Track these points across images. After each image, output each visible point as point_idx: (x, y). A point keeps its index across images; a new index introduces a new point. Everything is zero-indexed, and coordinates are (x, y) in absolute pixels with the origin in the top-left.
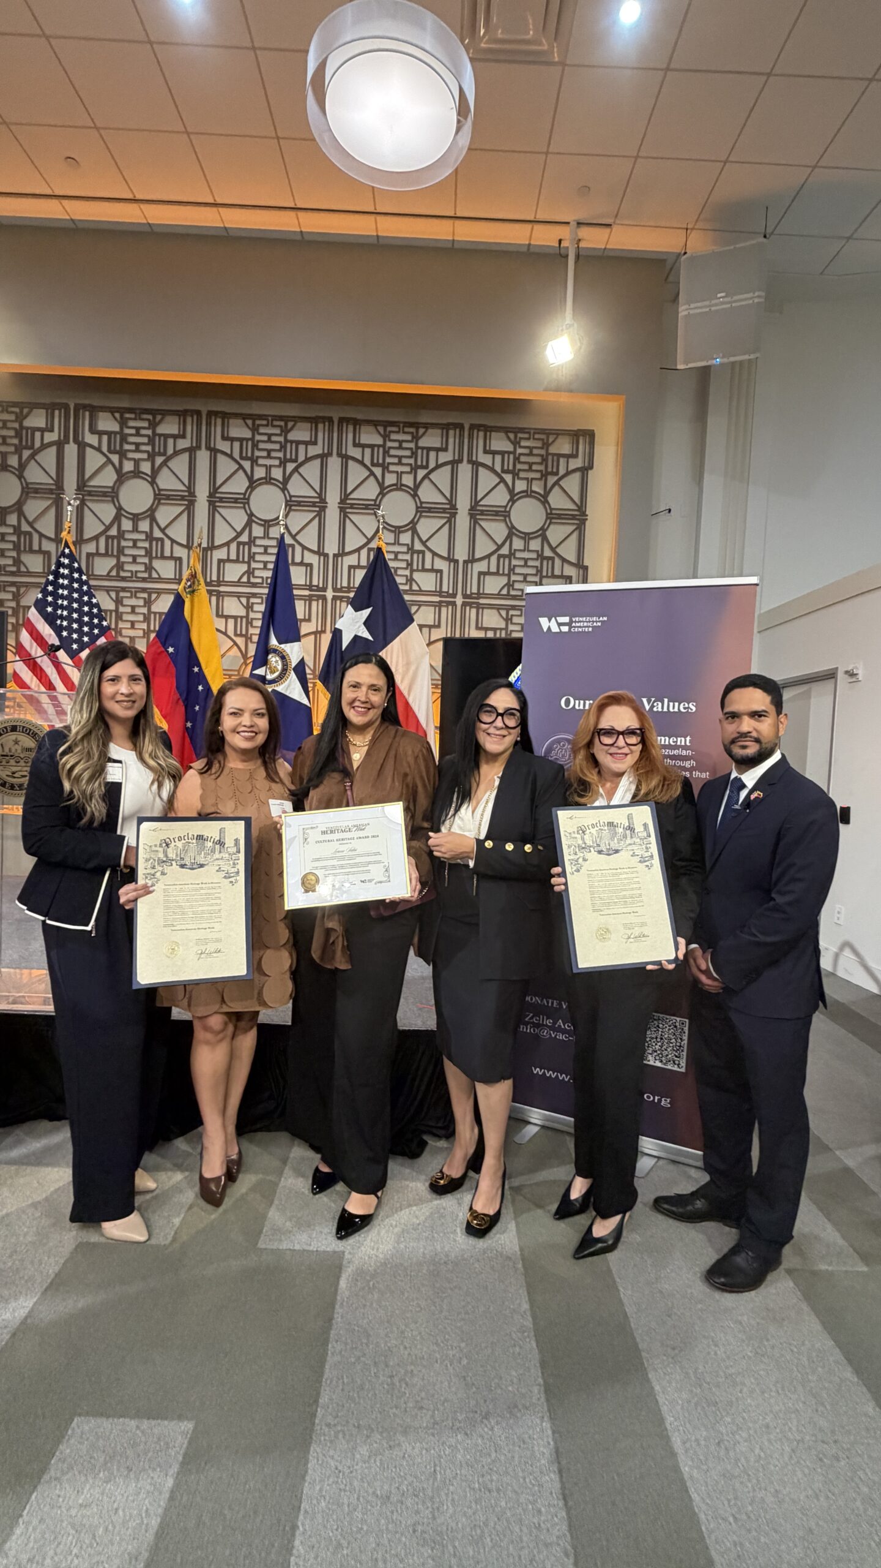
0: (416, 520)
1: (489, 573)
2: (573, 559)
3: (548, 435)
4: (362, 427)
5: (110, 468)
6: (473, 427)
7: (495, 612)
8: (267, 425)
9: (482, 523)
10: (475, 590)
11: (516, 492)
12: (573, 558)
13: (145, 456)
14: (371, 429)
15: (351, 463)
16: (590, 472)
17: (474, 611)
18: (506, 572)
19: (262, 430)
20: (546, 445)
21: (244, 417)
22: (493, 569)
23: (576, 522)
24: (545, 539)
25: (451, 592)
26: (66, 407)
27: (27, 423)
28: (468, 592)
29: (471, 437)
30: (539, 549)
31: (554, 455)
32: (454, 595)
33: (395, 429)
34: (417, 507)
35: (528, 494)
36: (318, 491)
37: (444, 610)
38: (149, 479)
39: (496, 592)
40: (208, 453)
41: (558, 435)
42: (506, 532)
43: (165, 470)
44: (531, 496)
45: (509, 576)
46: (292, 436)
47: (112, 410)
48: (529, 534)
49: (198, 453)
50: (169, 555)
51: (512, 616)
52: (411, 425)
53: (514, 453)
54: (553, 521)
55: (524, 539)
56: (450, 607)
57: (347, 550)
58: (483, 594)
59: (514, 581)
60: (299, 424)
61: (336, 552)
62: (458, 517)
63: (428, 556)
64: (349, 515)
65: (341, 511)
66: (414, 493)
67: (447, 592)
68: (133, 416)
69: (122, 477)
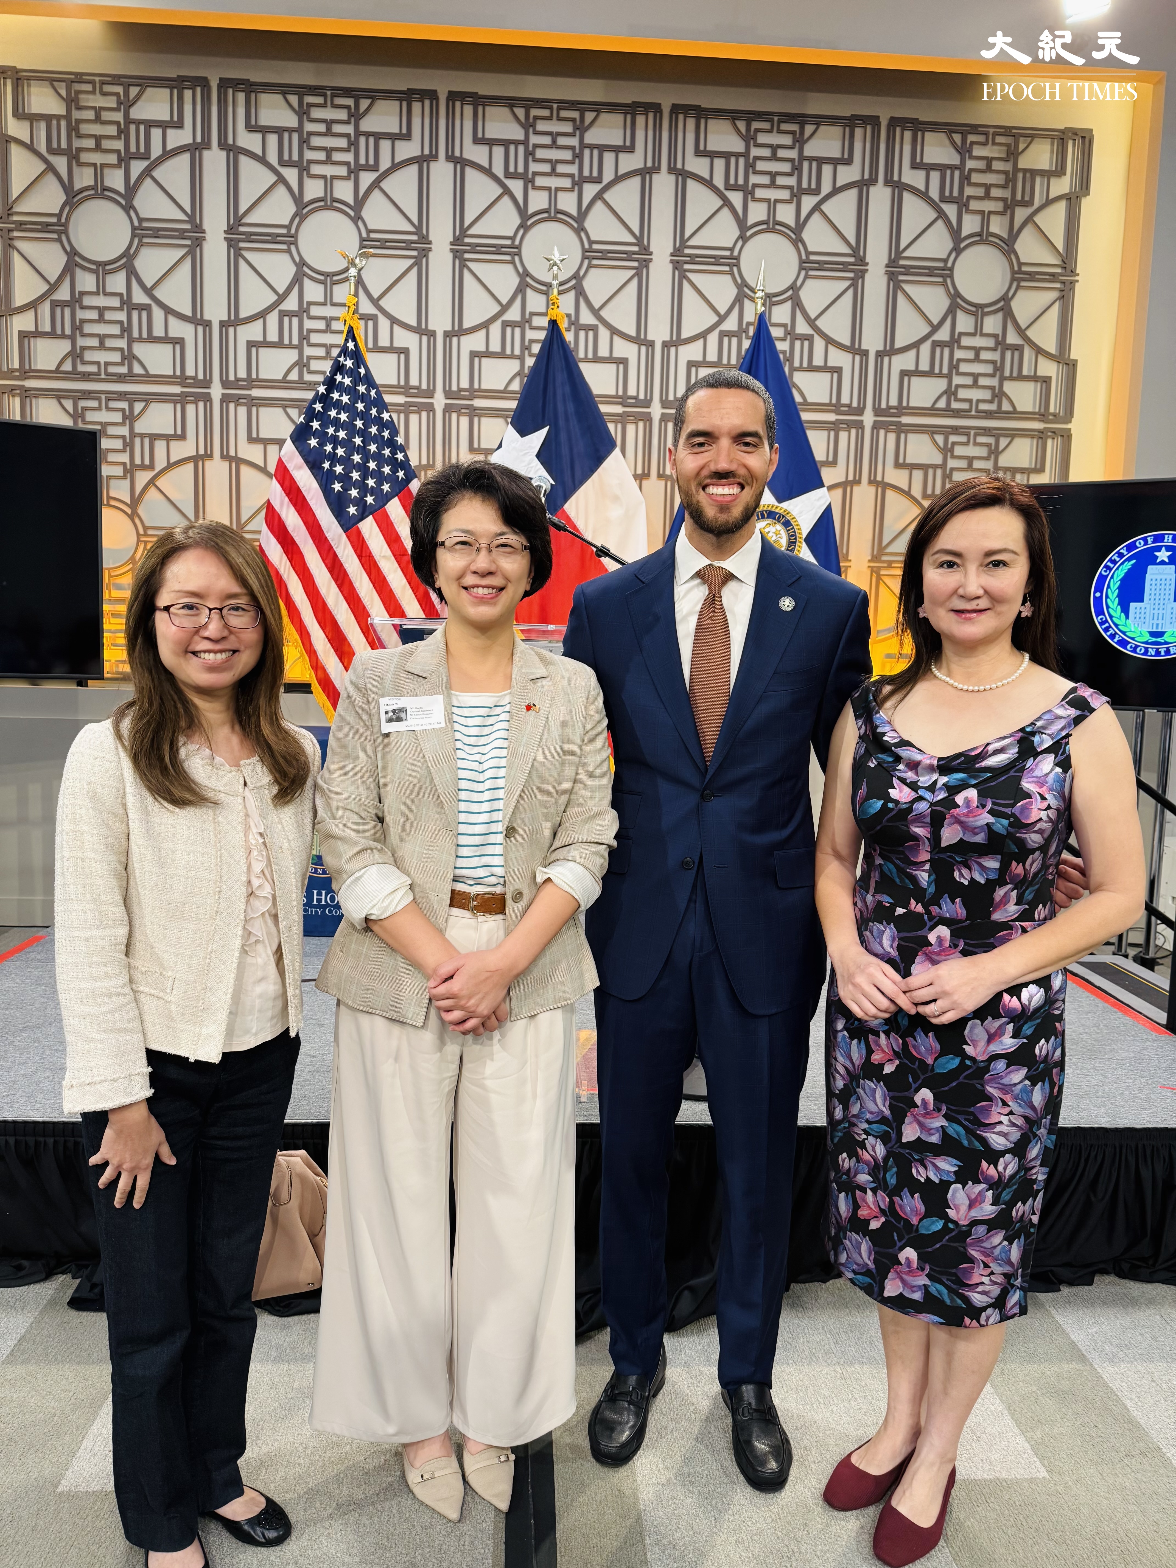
0: (799, 283)
1: (917, 373)
2: (1052, 349)
4: (710, 121)
7: (925, 438)
8: (550, 118)
9: (907, 287)
10: (894, 402)
12: (1051, 347)
13: (343, 171)
15: (691, 184)
17: (892, 437)
18: (945, 371)
19: (541, 126)
20: (1013, 154)
21: (511, 102)
22: (924, 366)
25: (855, 404)
26: (204, 83)
27: (139, 112)
28: (884, 406)
30: (999, 331)
32: (860, 411)
33: (766, 125)
35: (983, 237)
36: (637, 232)
37: (843, 435)
38: (352, 213)
41: (1033, 137)
42: (945, 303)
45: (949, 377)
46: (591, 137)
50: (387, 344)
51: (954, 444)
52: (791, 118)
53: (961, 167)
54: (1023, 284)
56: (853, 431)
57: (684, 335)
58: (908, 407)
59: (957, 386)
60: (603, 116)
61: (668, 338)
62: (867, 276)
63: (819, 344)
64: (690, 275)
67: (849, 406)
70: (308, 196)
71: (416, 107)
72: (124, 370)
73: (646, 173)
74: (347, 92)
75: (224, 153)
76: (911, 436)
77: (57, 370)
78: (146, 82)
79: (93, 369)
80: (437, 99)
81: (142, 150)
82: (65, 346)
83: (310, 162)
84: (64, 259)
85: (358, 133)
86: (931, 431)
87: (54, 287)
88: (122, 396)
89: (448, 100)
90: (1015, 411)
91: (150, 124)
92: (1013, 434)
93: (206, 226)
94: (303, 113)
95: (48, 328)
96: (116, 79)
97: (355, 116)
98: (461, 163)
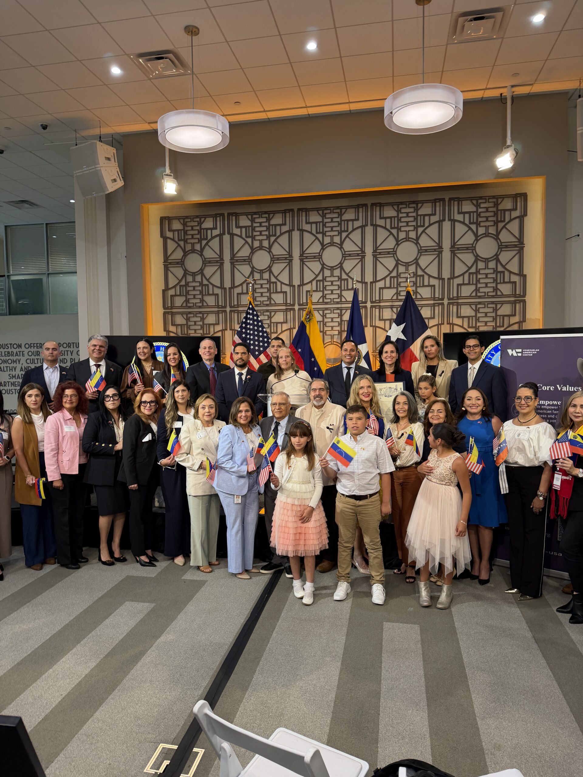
2: (516, 271)
3: (497, 199)
5: (247, 245)
6: (450, 199)
11: (479, 234)
14: (390, 208)
16: (525, 218)
20: (496, 205)
21: (317, 210)
23: (517, 249)
24: (498, 261)
29: (450, 205)
31: (501, 210)
34: (419, 250)
39: (469, 295)
40: (299, 232)
41: (503, 198)
43: (276, 244)
44: (488, 236)
47: (246, 214)
48: (488, 259)
49: (294, 233)
55: (485, 262)
65: (374, 257)
66: (416, 241)
68: (257, 216)
69: (253, 250)
70: (255, 246)
71: (288, 215)
72: (201, 305)
73: (363, 227)
74: (266, 213)
75: (229, 236)
76: (462, 307)
77: (181, 306)
78: (206, 217)
79: (192, 305)
80: (294, 211)
81: (205, 237)
82: (183, 299)
83: (255, 236)
84: (183, 272)
85: (269, 225)
86: (470, 304)
87: (180, 281)
88: (200, 312)
89: (297, 211)
90: (503, 295)
91: (207, 229)
92: (502, 303)
93: (224, 259)
94: (253, 221)
95: (179, 294)
96: (197, 217)
97: (268, 220)
98: (302, 231)
